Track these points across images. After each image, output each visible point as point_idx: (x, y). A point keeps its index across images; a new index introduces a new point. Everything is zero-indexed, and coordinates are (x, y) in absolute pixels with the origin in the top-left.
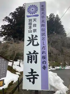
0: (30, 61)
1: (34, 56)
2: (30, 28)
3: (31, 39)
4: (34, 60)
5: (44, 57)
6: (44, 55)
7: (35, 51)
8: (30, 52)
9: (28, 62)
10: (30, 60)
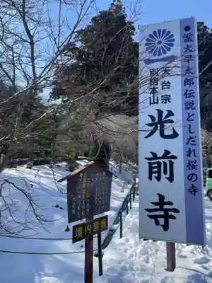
0: (156, 175)
1: (165, 164)
2: (154, 91)
3: (157, 121)
4: (165, 173)
5: (191, 165)
6: (192, 158)
7: (167, 152)
8: (154, 154)
9: (150, 178)
10: (155, 172)
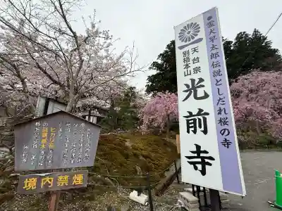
0: (193, 129)
1: (199, 119)
2: (187, 66)
3: (191, 87)
4: (200, 127)
5: (223, 122)
6: (223, 115)
7: (200, 110)
8: (190, 113)
9: (188, 132)
10: (192, 127)
